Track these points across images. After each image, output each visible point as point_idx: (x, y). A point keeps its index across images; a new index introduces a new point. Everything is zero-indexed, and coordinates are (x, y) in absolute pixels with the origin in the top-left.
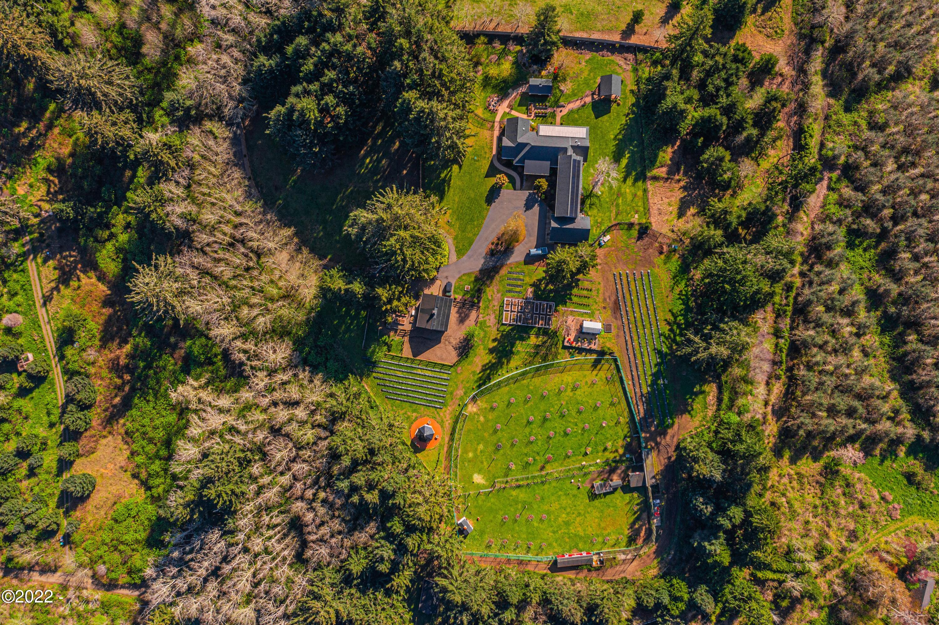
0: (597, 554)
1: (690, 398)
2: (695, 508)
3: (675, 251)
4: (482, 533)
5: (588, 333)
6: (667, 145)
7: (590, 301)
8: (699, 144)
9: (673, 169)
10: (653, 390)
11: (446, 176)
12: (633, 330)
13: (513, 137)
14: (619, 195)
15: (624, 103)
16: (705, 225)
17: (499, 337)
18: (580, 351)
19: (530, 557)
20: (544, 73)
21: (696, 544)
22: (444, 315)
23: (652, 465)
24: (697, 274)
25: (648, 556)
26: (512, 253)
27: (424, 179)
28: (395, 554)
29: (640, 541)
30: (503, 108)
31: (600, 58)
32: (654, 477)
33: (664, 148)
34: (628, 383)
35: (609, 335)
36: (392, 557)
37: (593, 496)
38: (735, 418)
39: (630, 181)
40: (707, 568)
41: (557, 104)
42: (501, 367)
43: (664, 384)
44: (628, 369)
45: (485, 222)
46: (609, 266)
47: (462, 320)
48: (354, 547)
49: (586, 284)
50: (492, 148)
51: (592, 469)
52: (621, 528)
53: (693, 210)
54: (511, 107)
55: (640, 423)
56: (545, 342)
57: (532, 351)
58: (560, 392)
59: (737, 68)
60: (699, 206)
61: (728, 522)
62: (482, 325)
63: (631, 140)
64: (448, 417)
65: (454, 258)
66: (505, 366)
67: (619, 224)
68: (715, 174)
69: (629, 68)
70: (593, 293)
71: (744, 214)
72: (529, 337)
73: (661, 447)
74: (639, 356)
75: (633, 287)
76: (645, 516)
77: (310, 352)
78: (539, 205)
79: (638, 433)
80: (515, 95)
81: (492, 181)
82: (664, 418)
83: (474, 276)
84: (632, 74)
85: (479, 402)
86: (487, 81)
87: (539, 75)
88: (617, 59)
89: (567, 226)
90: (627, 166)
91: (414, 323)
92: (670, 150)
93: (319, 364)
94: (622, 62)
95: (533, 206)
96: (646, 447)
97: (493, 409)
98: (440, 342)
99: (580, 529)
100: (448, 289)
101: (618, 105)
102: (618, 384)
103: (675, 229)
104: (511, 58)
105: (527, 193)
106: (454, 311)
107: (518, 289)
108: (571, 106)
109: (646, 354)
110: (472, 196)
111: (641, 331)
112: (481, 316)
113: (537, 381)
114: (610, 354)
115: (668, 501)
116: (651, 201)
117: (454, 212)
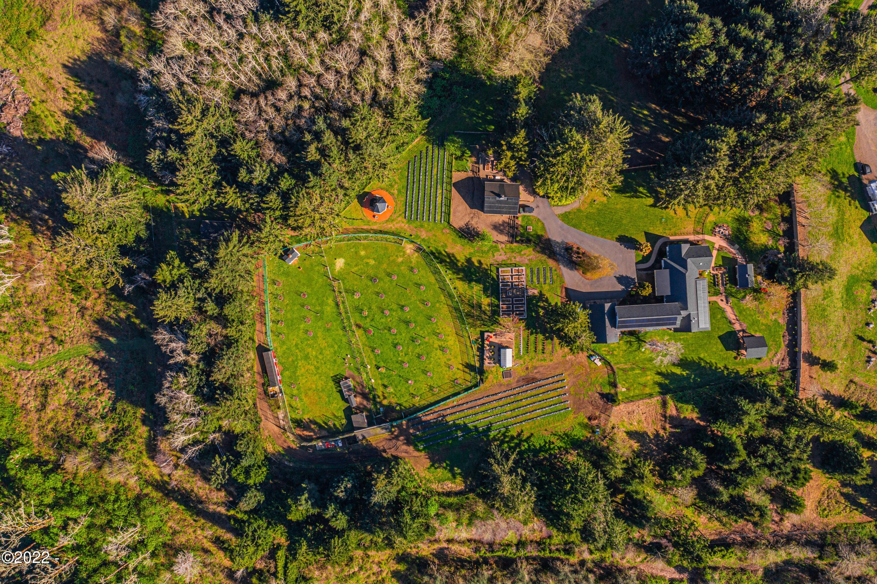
0: (281, 390)
1: (447, 465)
2: (340, 481)
3: (594, 432)
4: (287, 274)
5: (499, 355)
6: (700, 411)
7: (532, 354)
8: (705, 444)
9: (676, 422)
10: (450, 427)
11: (641, 192)
12: (508, 400)
13: (691, 254)
14: (643, 369)
15: (737, 364)
16: (624, 458)
17: (484, 266)
18: (481, 350)
19: (269, 324)
20: (760, 278)
21: (304, 485)
22: (500, 207)
23: (376, 434)
24: (572, 457)
25: (285, 441)
26: (571, 269)
27: (635, 171)
28: (258, 185)
29: (299, 432)
30: (718, 241)
31: (781, 333)
32: (364, 437)
33: (697, 410)
34: (454, 401)
35: (500, 376)
36: (255, 182)
37: (337, 380)
38: (433, 510)
39: (658, 379)
40: (282, 500)
41: (728, 295)
42: (454, 273)
43: (458, 437)
44: (468, 399)
45: (599, 238)
46: (570, 368)
47: (496, 227)
48: (258, 145)
49: (549, 347)
50: (675, 235)
51: (364, 376)
52: (309, 412)
53: (636, 446)
54: (720, 249)
55: (416, 418)
56: (485, 314)
57: (475, 302)
58: (437, 334)
59: (787, 474)
60: (641, 451)
61: (332, 514)
62: (494, 249)
63: (700, 375)
64: (397, 226)
65: (559, 211)
66: (455, 276)
67: (614, 372)
68: (676, 463)
69: (775, 365)
70: (540, 355)
71: (640, 497)
72: (488, 297)
73: (394, 441)
74: (483, 408)
75: (551, 394)
76: (324, 433)
77: (444, 79)
78: (623, 291)
79: (406, 417)
80: (733, 252)
81: (642, 239)
82: (424, 441)
83: (543, 234)
84: (769, 368)
85: (416, 254)
86: (743, 221)
87: (757, 274)
88: (782, 351)
89: (607, 320)
90: (673, 374)
91: (487, 179)
92: (695, 415)
93: (434, 90)
94: (779, 356)
95: (622, 284)
96: (392, 426)
97: (412, 269)
98: (471, 208)
99: (303, 370)
100: (526, 209)
101: (735, 358)
102: (452, 391)
103: (615, 430)
104: (771, 243)
105: (634, 276)
106: (505, 218)
107: (535, 280)
108: (728, 310)
109: (486, 415)
110: (624, 222)
111: (508, 408)
112: (503, 246)
113: (445, 310)
114: (482, 380)
115: (341, 454)
116: (641, 402)
117: (605, 205)
